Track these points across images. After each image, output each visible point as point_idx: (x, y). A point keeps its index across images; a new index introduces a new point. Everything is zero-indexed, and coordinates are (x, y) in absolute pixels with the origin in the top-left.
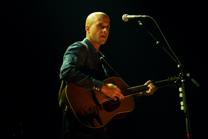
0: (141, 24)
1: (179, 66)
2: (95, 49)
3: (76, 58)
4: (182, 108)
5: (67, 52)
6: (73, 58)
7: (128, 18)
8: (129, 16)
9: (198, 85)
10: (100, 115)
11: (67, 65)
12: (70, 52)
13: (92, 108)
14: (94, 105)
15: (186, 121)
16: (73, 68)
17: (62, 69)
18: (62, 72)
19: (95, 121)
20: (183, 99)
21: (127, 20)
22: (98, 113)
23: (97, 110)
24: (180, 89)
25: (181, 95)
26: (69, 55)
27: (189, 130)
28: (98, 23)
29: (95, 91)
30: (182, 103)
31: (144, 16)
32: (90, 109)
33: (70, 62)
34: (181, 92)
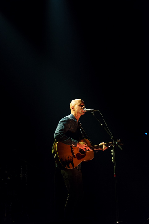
0: (93, 114)
1: (112, 138)
2: (77, 120)
3: (64, 127)
4: (112, 161)
5: (60, 122)
6: (62, 127)
7: (87, 111)
8: (87, 110)
9: (121, 149)
10: (73, 161)
11: (58, 131)
12: (61, 123)
13: (70, 157)
14: (71, 155)
15: (114, 168)
16: (62, 133)
17: (55, 133)
18: (55, 135)
19: (70, 165)
20: (113, 156)
21: (86, 111)
22: (73, 160)
23: (73, 158)
24: (112, 151)
25: (112, 154)
26: (60, 125)
27: (115, 173)
28: (79, 104)
29: (73, 147)
30: (112, 158)
31: (95, 110)
32: (69, 157)
33: (60, 129)
34: (112, 152)
